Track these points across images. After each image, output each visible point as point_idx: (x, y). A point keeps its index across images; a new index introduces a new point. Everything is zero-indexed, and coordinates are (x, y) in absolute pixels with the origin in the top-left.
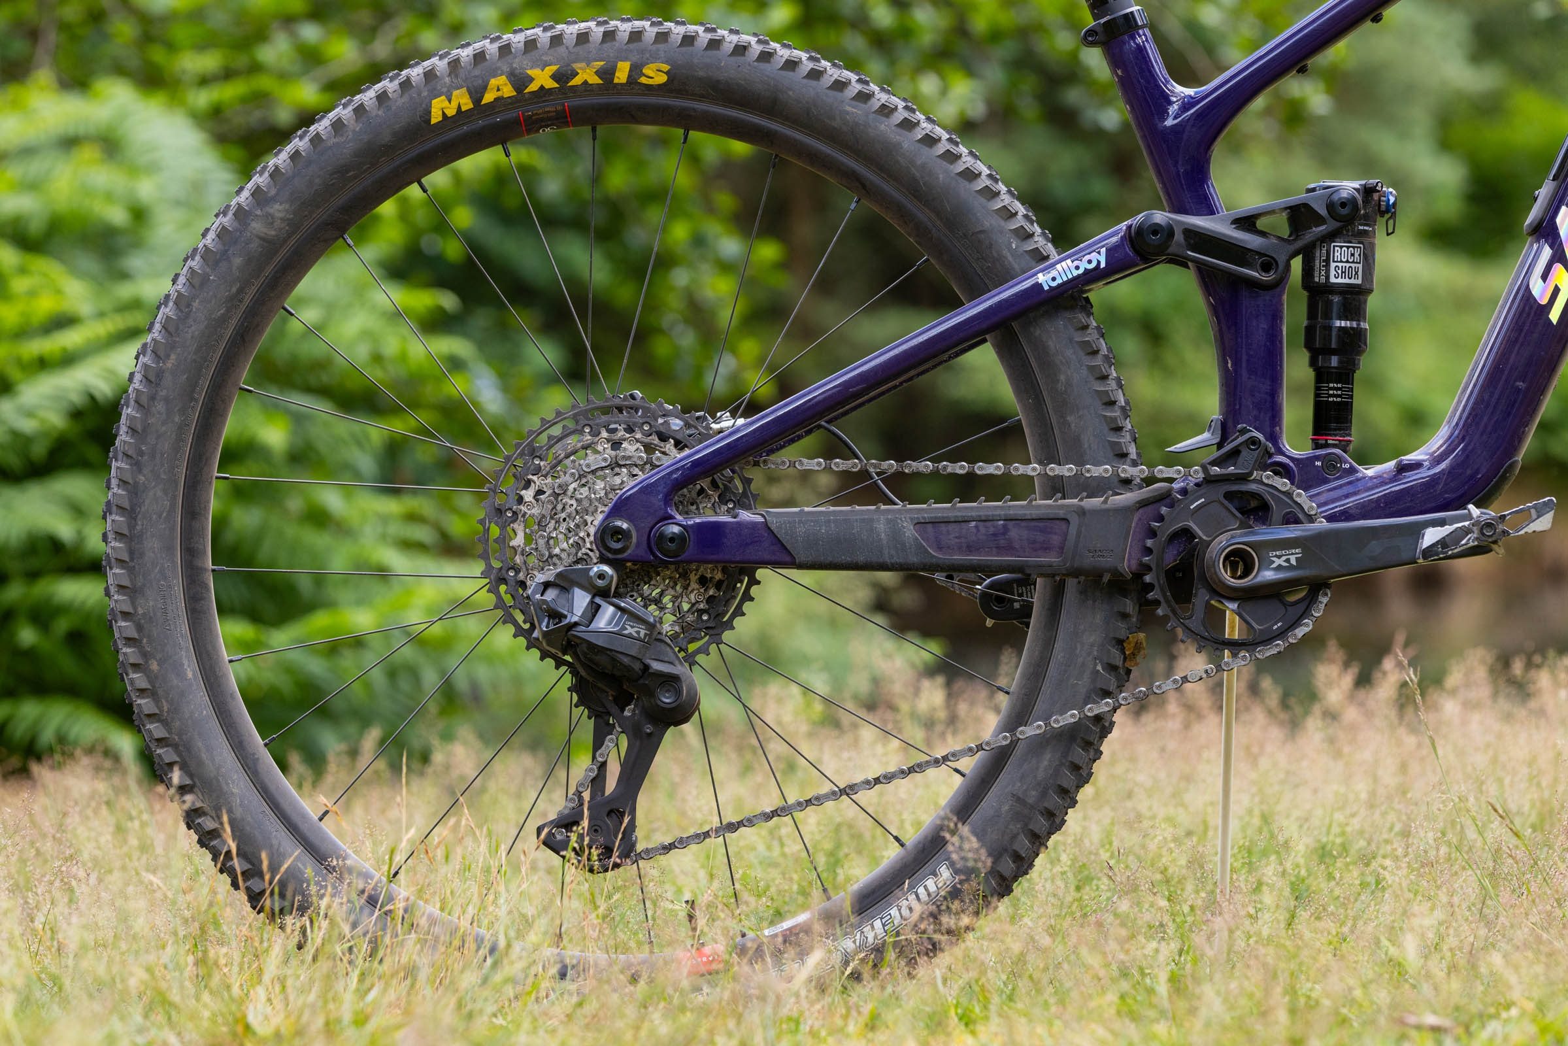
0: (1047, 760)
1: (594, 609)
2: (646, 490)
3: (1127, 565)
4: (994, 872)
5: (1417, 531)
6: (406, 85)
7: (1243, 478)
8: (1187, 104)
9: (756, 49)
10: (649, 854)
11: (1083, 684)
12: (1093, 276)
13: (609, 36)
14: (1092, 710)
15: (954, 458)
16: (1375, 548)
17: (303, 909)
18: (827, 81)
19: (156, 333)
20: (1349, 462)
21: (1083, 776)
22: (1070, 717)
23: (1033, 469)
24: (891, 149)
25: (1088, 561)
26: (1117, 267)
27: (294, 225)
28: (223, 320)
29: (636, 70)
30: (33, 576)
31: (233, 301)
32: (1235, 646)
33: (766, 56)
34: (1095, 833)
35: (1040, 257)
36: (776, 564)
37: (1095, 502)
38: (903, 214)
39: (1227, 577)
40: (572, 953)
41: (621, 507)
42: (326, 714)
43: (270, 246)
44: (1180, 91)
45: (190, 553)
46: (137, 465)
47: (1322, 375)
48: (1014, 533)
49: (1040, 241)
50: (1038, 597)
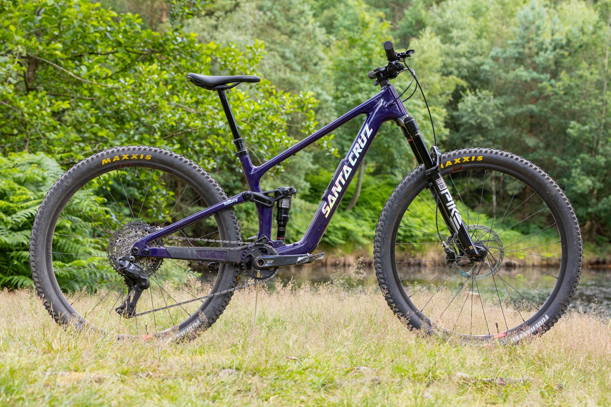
0: (220, 300)
1: (130, 265)
2: (142, 241)
3: (238, 262)
4: (209, 323)
5: (297, 258)
6: (97, 156)
7: (263, 245)
8: (255, 170)
9: (169, 153)
10: (138, 315)
11: (228, 285)
12: (235, 203)
13: (140, 149)
14: (230, 290)
15: (204, 238)
16: (288, 261)
17: (66, 323)
18: (183, 161)
19: (43, 204)
20: (284, 243)
21: (227, 303)
22: (225, 291)
23: (220, 241)
24: (195, 175)
25: (231, 260)
26: (240, 201)
27: (73, 184)
28: (57, 202)
29: (145, 156)
30: (18, 250)
31: (59, 198)
32: (259, 279)
33: (171, 155)
34: (229, 314)
35: (224, 199)
36: (168, 258)
37: (233, 249)
38: (197, 189)
39: (258, 265)
40: (121, 335)
41: (136, 245)
42: (77, 281)
43: (68, 187)
44: (254, 167)
45: (47, 249)
46: (37, 231)
47: (279, 226)
48: (216, 254)
49: (225, 195)
50: (220, 267)
